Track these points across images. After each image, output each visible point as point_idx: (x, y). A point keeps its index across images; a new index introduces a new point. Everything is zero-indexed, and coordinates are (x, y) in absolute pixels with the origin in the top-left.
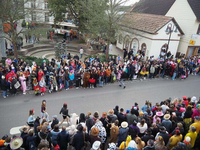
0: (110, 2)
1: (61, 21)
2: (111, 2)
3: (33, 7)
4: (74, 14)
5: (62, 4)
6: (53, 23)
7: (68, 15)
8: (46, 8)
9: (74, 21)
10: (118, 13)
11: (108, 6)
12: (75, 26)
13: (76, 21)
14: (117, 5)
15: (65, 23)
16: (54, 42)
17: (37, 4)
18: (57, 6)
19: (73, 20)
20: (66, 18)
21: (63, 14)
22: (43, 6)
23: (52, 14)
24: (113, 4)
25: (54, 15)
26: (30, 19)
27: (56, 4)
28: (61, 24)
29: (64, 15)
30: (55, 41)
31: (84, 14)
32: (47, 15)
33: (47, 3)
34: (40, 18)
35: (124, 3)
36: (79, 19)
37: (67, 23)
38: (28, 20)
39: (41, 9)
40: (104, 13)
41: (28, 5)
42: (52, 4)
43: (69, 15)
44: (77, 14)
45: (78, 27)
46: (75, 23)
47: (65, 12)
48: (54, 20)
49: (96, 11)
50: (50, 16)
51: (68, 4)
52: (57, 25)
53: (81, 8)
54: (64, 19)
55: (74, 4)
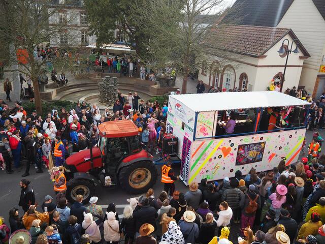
0: (186, 9)
1: (108, 43)
2: (188, 9)
3: (61, 22)
4: (128, 30)
5: (109, 15)
6: (95, 47)
7: (117, 32)
8: (82, 22)
9: (128, 41)
10: (200, 26)
11: (183, 15)
12: (130, 50)
13: (131, 41)
14: (198, 12)
15: (113, 45)
16: (97, 77)
17: (68, 17)
18: (101, 19)
19: (126, 41)
20: (116, 37)
21: (110, 30)
22: (78, 20)
23: (93, 32)
24: (191, 11)
25: (96, 34)
26: (59, 41)
27: (100, 15)
28: (107, 48)
29: (112, 33)
30: (99, 75)
31: (146, 30)
32: (85, 34)
33: (84, 16)
34: (75, 38)
35: (209, 9)
36: (136, 37)
37: (117, 46)
38: (55, 42)
39: (76, 26)
40: (177, 26)
41: (54, 19)
42: (93, 16)
43: (119, 33)
44: (134, 30)
45: (135, 51)
46: (129, 46)
47: (114, 27)
48: (97, 41)
49: (164, 23)
50: (90, 36)
51: (118, 15)
52: (101, 50)
53: (140, 20)
54: (112, 39)
55: (127, 15)
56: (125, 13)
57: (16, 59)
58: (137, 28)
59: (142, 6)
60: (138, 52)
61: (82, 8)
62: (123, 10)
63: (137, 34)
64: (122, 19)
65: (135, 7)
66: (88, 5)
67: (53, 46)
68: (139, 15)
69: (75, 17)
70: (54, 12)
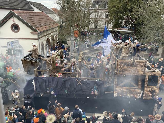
1: (118, 27)
3: (96, 17)
4: (131, 21)
5: (121, 13)
6: (111, 29)
7: (124, 22)
8: (106, 17)
9: (130, 26)
12: (130, 31)
13: (132, 27)
15: (121, 29)
17: (99, 14)
18: (116, 15)
19: (129, 26)
20: (123, 24)
21: (121, 21)
22: (104, 16)
23: (111, 22)
25: (113, 23)
26: (93, 27)
27: (115, 13)
28: (118, 30)
29: (121, 22)
31: (141, 20)
32: (107, 23)
33: (107, 13)
34: (101, 25)
36: (135, 24)
37: (123, 29)
38: (92, 27)
39: (103, 19)
41: (92, 16)
42: (112, 13)
43: (126, 22)
44: (134, 20)
45: (133, 32)
46: (130, 29)
47: (123, 19)
48: (113, 26)
49: (153, 16)
50: (109, 24)
51: (126, 12)
52: (114, 31)
53: (138, 15)
54: (121, 26)
55: (131, 12)
56: (130, 11)
57: (73, 35)
58: (136, 19)
59: (140, 6)
60: (135, 33)
61: (107, 10)
62: (129, 10)
63: (136, 22)
64: (127, 14)
65: (136, 8)
66: (110, 8)
67: (90, 29)
68: (138, 12)
69: (103, 14)
70: (93, 12)
